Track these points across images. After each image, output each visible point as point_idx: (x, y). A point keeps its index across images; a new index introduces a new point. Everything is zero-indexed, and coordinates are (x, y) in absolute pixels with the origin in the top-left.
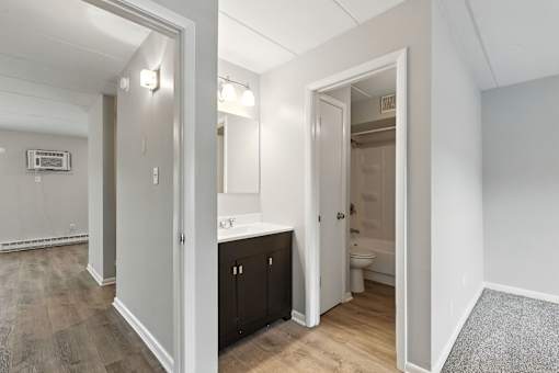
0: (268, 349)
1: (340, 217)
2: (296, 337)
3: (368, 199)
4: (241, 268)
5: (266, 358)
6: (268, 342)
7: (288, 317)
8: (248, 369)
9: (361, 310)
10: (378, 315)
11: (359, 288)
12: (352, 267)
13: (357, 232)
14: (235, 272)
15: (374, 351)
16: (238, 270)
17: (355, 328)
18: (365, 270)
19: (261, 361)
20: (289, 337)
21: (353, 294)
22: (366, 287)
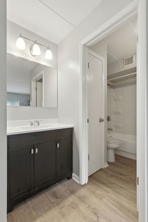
0: (52, 201)
1: (101, 121)
2: (72, 192)
3: (117, 113)
4: (37, 150)
5: (50, 209)
6: (55, 195)
7: (70, 177)
8: (35, 219)
9: (113, 174)
10: (123, 177)
11: (112, 159)
12: (108, 148)
13: (112, 130)
14: (32, 152)
15: (121, 207)
16: (35, 151)
17: (109, 187)
18: (115, 150)
19: (45, 211)
20: (68, 192)
21: (109, 163)
22: (116, 159)
